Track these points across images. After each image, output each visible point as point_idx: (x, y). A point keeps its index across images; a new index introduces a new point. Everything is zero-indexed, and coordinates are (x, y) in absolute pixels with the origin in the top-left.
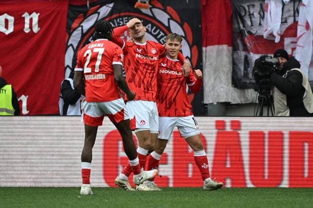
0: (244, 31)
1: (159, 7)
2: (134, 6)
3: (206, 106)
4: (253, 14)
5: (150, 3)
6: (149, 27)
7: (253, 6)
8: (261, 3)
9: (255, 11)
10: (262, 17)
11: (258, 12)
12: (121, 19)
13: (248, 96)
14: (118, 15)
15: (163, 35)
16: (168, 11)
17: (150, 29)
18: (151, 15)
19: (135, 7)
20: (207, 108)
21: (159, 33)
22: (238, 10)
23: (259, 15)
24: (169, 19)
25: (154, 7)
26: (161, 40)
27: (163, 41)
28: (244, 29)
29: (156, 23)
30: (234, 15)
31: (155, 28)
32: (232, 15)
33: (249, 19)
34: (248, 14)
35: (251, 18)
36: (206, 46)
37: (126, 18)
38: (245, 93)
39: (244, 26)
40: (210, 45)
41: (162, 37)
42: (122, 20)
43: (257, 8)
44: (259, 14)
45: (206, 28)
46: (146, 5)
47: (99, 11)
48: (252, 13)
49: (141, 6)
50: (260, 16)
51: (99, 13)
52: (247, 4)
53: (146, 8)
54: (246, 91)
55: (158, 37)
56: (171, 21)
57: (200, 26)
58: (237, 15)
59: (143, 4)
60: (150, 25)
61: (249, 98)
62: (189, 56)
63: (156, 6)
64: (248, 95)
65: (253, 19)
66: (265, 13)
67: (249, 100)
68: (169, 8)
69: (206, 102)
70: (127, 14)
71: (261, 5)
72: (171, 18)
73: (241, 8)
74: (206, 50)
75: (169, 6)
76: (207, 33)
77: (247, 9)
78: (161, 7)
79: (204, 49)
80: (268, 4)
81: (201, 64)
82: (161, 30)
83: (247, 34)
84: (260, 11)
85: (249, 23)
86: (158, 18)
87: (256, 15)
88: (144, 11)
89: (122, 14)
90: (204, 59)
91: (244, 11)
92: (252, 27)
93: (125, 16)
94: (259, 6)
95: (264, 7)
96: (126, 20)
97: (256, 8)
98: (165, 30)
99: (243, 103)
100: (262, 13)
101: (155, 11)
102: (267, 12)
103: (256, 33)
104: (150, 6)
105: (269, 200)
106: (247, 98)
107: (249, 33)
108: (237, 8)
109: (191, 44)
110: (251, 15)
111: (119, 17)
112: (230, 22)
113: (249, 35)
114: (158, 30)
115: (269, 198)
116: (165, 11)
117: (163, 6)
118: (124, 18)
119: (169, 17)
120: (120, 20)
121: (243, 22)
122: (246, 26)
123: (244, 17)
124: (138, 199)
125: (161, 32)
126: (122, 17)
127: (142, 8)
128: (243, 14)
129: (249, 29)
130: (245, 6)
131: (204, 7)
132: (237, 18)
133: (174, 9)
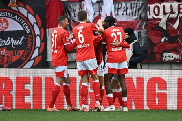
0: (71, 20)
1: (21, 6)
2: (8, 5)
3: (49, 63)
4: (75, 10)
5: (17, 4)
6: (16, 17)
7: (76, 5)
8: (80, 4)
11: (78, 9)
13: (72, 57)
15: (24, 22)
17: (16, 19)
18: (17, 10)
20: (49, 64)
21: (22, 21)
22: (67, 7)
24: (27, 13)
25: (19, 6)
26: (23, 25)
27: (24, 25)
28: (70, 18)
29: (20, 15)
30: (65, 11)
31: (19, 18)
32: (63, 11)
33: (73, 13)
34: (72, 10)
35: (74, 12)
36: (49, 28)
37: (3, 12)
38: (71, 55)
39: (70, 17)
40: (51, 28)
41: (23, 23)
45: (49, 18)
46: (14, 5)
48: (75, 9)
49: (12, 5)
52: (72, 4)
53: (14, 6)
54: (72, 54)
55: (21, 23)
56: (29, 14)
57: (45, 17)
58: (66, 10)
59: (13, 5)
60: (16, 16)
61: (73, 58)
62: (39, 34)
65: (76, 13)
67: (73, 59)
68: (27, 7)
69: (48, 60)
70: (3, 10)
71: (80, 5)
72: (29, 12)
73: (69, 6)
74: (48, 31)
75: (27, 5)
76: (49, 21)
77: (72, 7)
78: (23, 6)
79: (47, 30)
80: (84, 5)
81: (46, 38)
82: (23, 19)
83: (72, 21)
84: (80, 8)
85: (73, 15)
86: (21, 12)
88: (13, 8)
90: (47, 36)
91: (70, 8)
92: (75, 17)
93: (2, 11)
94: (79, 5)
96: (3, 13)
97: (77, 7)
98: (25, 19)
99: (70, 61)
101: (20, 8)
103: (77, 21)
105: (85, 116)
107: (73, 20)
108: (66, 6)
109: (40, 27)
110: (74, 11)
112: (62, 15)
114: (21, 19)
115: (85, 115)
116: (25, 8)
118: (2, 12)
119: (28, 12)
121: (70, 14)
122: (71, 17)
123: (70, 12)
124: (10, 116)
125: (23, 20)
127: (13, 7)
128: (70, 10)
129: (73, 19)
130: (71, 5)
131: (48, 6)
132: (66, 12)
133: (30, 7)
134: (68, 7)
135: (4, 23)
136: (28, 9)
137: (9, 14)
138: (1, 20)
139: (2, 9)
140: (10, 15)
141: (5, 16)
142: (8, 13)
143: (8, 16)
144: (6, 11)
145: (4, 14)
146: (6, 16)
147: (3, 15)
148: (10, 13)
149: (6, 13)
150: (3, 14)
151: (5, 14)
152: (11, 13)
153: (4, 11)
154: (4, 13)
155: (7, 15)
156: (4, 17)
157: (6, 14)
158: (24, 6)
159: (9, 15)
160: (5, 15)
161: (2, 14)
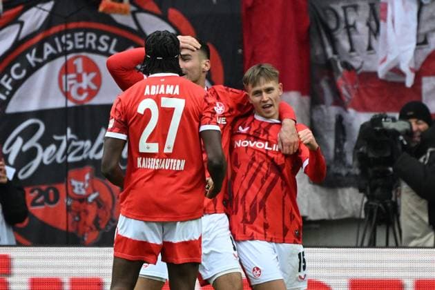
0: (336, 62)
1: (150, 9)
2: (98, 8)
4: (354, 26)
5: (132, 2)
7: (355, 7)
8: (371, 2)
9: (360, 20)
10: (375, 32)
11: (365, 22)
12: (69, 36)
13: (343, 205)
14: (63, 27)
16: (170, 18)
18: (134, 26)
19: (101, 9)
22: (322, 15)
23: (367, 29)
25: (141, 10)
28: (335, 57)
30: (313, 29)
33: (347, 37)
34: (343, 25)
35: (349, 34)
37: (81, 34)
38: (337, 196)
39: (335, 52)
42: (72, 39)
43: (364, 13)
44: (368, 24)
45: (253, 55)
46: (123, 6)
47: (21, 18)
48: (351, 22)
49: (112, 8)
50: (371, 29)
51: (22, 23)
52: (342, 4)
53: (124, 11)
54: (340, 191)
57: (240, 51)
58: (321, 27)
59: (116, 5)
61: (346, 208)
63: (146, 7)
64: (345, 201)
65: (355, 37)
66: (382, 23)
67: (346, 212)
68: (173, 13)
70: (82, 24)
71: (372, 6)
73: (328, 12)
75: (173, 7)
77: (341, 14)
78: (156, 9)
80: (387, 5)
83: (341, 69)
84: (370, 19)
85: (345, 44)
87: (362, 27)
88: (119, 18)
89: (72, 26)
91: (334, 19)
92: (353, 54)
93: (78, 30)
94: (368, 7)
95: (378, 10)
96: (80, 37)
97: (360, 13)
99: (333, 218)
100: (373, 23)
101: (143, 18)
102: (385, 20)
103: (361, 67)
104: (133, 8)
106: (342, 208)
107: (346, 65)
108: (321, 12)
110: (350, 29)
111: (66, 32)
112: (305, 43)
113: (345, 71)
116: (165, 18)
117: (160, 7)
118: (76, 35)
120: (67, 39)
121: (334, 42)
122: (339, 50)
123: (335, 33)
126: (73, 31)
127: (116, 12)
128: (333, 25)
129: (346, 59)
130: (338, 8)
131: (250, 9)
132: (320, 35)
133: (184, 15)
134: (325, 14)
135: (84, 76)
136: (176, 23)
137: (105, 40)
138: (75, 62)
139: (78, 21)
140: (109, 43)
141: (90, 50)
142: (98, 37)
143: (100, 48)
144: (91, 30)
145: (84, 43)
146: (94, 47)
147: (81, 46)
148: (107, 38)
149: (91, 39)
150: (81, 40)
151: (88, 41)
152: (112, 36)
153: (86, 30)
154: (84, 36)
155: (98, 43)
156: (84, 54)
157: (93, 42)
158: (159, 12)
159: (103, 46)
160: (90, 45)
161: (77, 40)
